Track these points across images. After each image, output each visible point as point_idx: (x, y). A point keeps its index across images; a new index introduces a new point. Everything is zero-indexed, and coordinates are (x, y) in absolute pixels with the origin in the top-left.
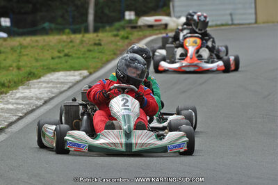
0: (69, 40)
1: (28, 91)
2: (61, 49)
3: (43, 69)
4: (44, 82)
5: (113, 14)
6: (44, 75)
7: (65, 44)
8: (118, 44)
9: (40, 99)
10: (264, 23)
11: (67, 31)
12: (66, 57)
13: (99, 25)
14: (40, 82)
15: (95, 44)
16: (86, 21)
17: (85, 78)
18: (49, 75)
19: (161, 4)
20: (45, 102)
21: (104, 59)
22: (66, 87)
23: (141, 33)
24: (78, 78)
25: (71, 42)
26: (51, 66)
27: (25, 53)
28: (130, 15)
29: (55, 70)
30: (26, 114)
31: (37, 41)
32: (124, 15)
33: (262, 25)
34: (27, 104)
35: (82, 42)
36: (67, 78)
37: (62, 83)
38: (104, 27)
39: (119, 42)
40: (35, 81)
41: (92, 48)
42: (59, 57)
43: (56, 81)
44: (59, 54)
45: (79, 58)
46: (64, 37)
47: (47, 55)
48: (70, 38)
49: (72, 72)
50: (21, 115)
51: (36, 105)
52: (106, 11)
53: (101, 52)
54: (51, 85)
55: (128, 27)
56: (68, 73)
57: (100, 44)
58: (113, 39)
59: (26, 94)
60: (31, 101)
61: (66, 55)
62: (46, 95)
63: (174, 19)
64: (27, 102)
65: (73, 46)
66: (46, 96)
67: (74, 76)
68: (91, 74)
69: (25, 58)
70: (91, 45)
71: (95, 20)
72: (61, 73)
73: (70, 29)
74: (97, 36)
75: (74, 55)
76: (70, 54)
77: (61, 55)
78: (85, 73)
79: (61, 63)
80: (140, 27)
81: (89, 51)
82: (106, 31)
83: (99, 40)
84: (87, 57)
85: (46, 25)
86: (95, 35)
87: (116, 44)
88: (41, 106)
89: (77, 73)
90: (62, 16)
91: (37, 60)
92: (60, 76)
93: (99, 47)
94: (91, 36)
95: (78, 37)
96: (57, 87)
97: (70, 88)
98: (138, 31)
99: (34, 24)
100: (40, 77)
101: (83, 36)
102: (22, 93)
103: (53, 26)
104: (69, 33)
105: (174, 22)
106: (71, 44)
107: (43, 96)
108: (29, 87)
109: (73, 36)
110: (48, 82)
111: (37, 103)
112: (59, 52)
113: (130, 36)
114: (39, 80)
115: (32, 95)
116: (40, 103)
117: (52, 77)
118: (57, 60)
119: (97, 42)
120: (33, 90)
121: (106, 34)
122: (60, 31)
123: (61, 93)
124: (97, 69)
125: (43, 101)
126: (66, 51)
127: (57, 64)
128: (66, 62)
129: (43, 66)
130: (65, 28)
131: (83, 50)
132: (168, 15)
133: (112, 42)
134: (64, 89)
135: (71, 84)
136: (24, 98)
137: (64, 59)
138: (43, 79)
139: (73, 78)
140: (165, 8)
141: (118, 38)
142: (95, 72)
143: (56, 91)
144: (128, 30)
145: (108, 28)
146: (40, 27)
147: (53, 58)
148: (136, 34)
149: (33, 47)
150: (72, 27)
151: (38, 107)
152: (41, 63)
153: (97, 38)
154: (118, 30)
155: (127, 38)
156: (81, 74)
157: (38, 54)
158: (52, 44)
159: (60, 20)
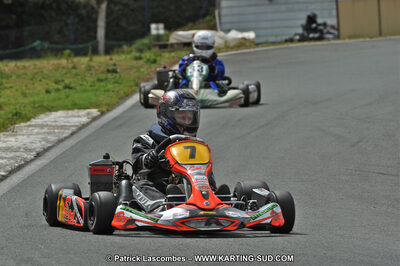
0: (70, 66)
1: (13, 139)
2: (60, 79)
3: (35, 108)
4: (35, 126)
5: (132, 28)
6: (35, 116)
7: (64, 71)
8: (142, 70)
9: (31, 150)
10: (350, 37)
11: (67, 52)
12: (67, 90)
13: (114, 43)
14: (30, 126)
15: (108, 71)
16: (95, 37)
17: (94, 119)
18: (42, 116)
19: (203, 12)
20: (38, 155)
21: (122, 92)
22: (67, 133)
23: (173, 54)
24: (84, 120)
25: (74, 68)
26: (45, 104)
27: (8, 85)
28: (157, 29)
29: (51, 109)
30: (11, 173)
31: (24, 67)
32: (149, 29)
33: (347, 41)
34: (12, 158)
35: (89, 68)
36: (70, 119)
37: (62, 127)
38: (120, 46)
39: (142, 67)
40: (22, 124)
41: (103, 76)
42: (58, 90)
43: (54, 124)
44: (56, 86)
45: (85, 91)
46: (64, 62)
47: (40, 87)
48: (72, 62)
49: (76, 111)
50: (3, 174)
51: (24, 159)
52: (123, 23)
53: (116, 82)
54: (45, 130)
55: (155, 46)
56: (70, 112)
57: (115, 71)
58: (134, 63)
59: (9, 144)
60: (18, 154)
61: (67, 87)
62: (39, 144)
63: (222, 34)
64: (12, 154)
65: (77, 75)
66: (39, 146)
67: (79, 116)
68: (103, 113)
69: (8, 92)
70: (103, 72)
71: (107, 36)
72: (60, 113)
73: (71, 49)
74: (111, 59)
75: (78, 88)
76: (72, 85)
77: (60, 87)
78: (95, 112)
79: (59, 99)
80: (172, 45)
81: (100, 80)
82: (123, 52)
83: (115, 65)
84: (97, 90)
85: (37, 43)
86: (108, 57)
87: (138, 71)
88: (32, 160)
89: (83, 112)
90: (60, 32)
91: (25, 95)
92: (58, 117)
93: (115, 75)
94: (101, 60)
95: (84, 61)
96: (54, 133)
97: (73, 134)
98: (170, 52)
99: (19, 42)
100: (29, 119)
101: (91, 60)
102: (5, 142)
103: (46, 45)
104: (69, 55)
105: (222, 38)
106: (74, 71)
107: (35, 146)
108: (15, 134)
109: (76, 60)
110: (42, 126)
111: (26, 156)
112: (57, 82)
113: (158, 59)
114: (29, 123)
115: (18, 144)
116: (30, 156)
117: (46, 119)
118: (53, 95)
119: (111, 68)
120: (20, 138)
121: (123, 57)
122: (57, 52)
123: (61, 141)
124: (111, 107)
125: (34, 153)
126: (67, 81)
127: (54, 100)
128: (67, 97)
129: (34, 103)
130: (64, 49)
131: (92, 80)
132: (213, 28)
133: (133, 67)
134: (65, 135)
135: (74, 129)
136: (8, 149)
137: (64, 93)
138: (34, 121)
139: (76, 119)
140: (208, 18)
141: (141, 62)
142: (108, 111)
143: (53, 138)
144: (156, 50)
145: (125, 47)
146: (28, 47)
147: (48, 92)
148: (167, 55)
149: (18, 76)
150: (74, 47)
151: (27, 163)
152: (32, 99)
153: (111, 62)
154: (141, 51)
155: (155, 62)
156: (88, 114)
157: (26, 86)
158: (45, 71)
159: (56, 37)
